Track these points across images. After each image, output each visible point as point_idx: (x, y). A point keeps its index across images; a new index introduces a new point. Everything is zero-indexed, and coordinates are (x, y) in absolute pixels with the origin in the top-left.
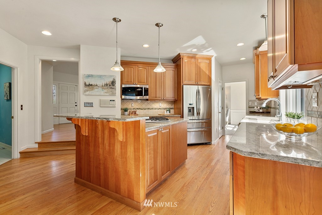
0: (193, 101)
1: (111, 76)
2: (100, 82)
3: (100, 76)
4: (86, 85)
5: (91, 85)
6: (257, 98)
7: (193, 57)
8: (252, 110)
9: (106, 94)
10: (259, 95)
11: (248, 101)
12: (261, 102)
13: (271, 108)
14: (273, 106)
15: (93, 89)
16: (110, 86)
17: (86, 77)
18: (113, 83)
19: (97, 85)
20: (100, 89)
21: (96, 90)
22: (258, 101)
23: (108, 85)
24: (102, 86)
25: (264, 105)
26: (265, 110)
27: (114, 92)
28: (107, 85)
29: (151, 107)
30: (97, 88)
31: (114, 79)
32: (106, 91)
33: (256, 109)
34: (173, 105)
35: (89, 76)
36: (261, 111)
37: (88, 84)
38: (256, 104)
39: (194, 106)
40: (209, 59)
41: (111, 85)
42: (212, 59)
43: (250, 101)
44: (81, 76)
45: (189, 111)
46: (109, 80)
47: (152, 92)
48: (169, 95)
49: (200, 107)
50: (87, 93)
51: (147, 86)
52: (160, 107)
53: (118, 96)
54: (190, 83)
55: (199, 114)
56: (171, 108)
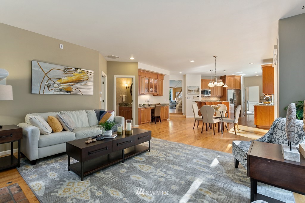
0: (232, 97)
1: (198, 86)
2: (194, 89)
3: (194, 87)
4: (188, 90)
7: (234, 76)
8: (262, 101)
9: (196, 94)
15: (191, 92)
18: (198, 89)
19: (192, 90)
24: (194, 91)
27: (199, 93)
28: (196, 90)
29: (210, 100)
32: (196, 92)
35: (190, 87)
39: (233, 99)
40: (240, 77)
42: (241, 77)
43: (261, 96)
44: (187, 87)
45: (230, 101)
46: (197, 88)
47: (212, 93)
48: (219, 94)
49: (235, 99)
50: (189, 93)
51: (210, 90)
52: (214, 99)
53: (200, 95)
54: (231, 88)
55: (235, 103)
56: (219, 100)
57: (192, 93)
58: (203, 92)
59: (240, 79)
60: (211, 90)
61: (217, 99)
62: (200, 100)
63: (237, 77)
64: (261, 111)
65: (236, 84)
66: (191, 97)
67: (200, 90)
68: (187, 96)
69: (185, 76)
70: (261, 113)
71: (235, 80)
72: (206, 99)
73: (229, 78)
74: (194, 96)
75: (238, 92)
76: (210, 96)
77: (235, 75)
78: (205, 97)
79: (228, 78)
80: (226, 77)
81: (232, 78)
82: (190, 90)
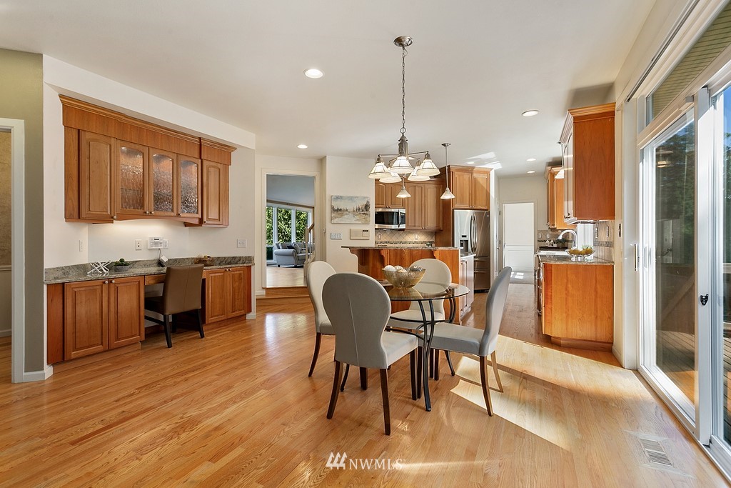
0: (466, 232)
1: (365, 198)
2: (351, 206)
3: (351, 198)
4: (333, 210)
5: (341, 210)
6: (549, 228)
7: (469, 170)
8: (543, 245)
9: (357, 222)
10: (554, 225)
11: (537, 232)
12: (554, 233)
13: (568, 241)
14: (570, 239)
15: (342, 215)
16: (363, 211)
17: (335, 199)
18: (367, 207)
19: (347, 210)
20: (351, 215)
21: (346, 216)
22: (551, 232)
23: (361, 210)
24: (354, 211)
25: (560, 238)
26: (560, 245)
27: (367, 219)
28: (359, 209)
29: (404, 240)
30: (347, 214)
31: (368, 202)
32: (358, 217)
33: (548, 244)
34: (434, 238)
35: (338, 198)
36: (555, 246)
37: (337, 209)
38: (548, 236)
39: (468, 238)
40: (487, 173)
41: (365, 210)
42: (491, 172)
43: (539, 231)
44: (328, 198)
45: (462, 245)
46: (361, 204)
47: (410, 219)
48: (431, 223)
49: (476, 240)
50: (335, 220)
51: (403, 211)
52: (416, 240)
53: (372, 225)
54: (463, 206)
55: (474, 250)
56: (431, 242)
57: (347, 218)
58: (381, 218)
59: (488, 180)
60: (407, 211)
61: (426, 240)
62: (370, 243)
63: (480, 172)
64: (567, 283)
65: (477, 195)
66: (344, 231)
67: (372, 211)
68: (330, 228)
69: (322, 161)
70: (566, 289)
71: (474, 183)
72: (394, 239)
73: (459, 176)
74: (354, 228)
75: (483, 219)
76: (403, 230)
77: (473, 168)
78: (389, 232)
79: (456, 175)
80: (449, 172)
81: (467, 176)
82: (339, 210)
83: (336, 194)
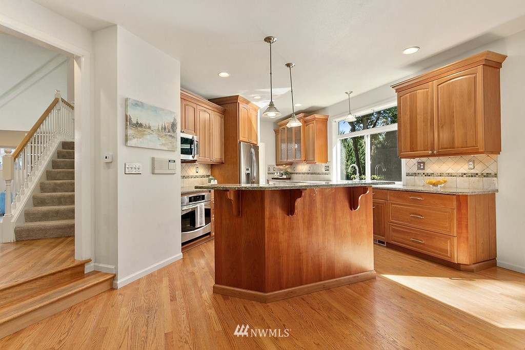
1: (171, 113)
2: (155, 122)
3: (155, 109)
5: (141, 125)
9: (163, 148)
11: (267, 166)
13: (291, 173)
15: (143, 134)
16: (169, 132)
17: (132, 104)
18: (174, 126)
19: (149, 128)
20: (155, 136)
21: (148, 137)
23: (167, 130)
24: (158, 130)
27: (174, 144)
28: (165, 129)
30: (150, 134)
31: (175, 119)
32: (163, 140)
33: (276, 175)
34: (210, 171)
35: (137, 104)
37: (136, 123)
39: (250, 171)
40: (257, 111)
41: (171, 130)
44: (120, 100)
46: (167, 120)
47: (201, 148)
49: (253, 173)
50: (133, 141)
53: (178, 154)
54: (245, 140)
57: (151, 140)
59: (257, 118)
60: (199, 139)
65: (252, 129)
67: (179, 133)
74: (158, 156)
75: (257, 153)
82: (138, 125)
83: (133, 96)
